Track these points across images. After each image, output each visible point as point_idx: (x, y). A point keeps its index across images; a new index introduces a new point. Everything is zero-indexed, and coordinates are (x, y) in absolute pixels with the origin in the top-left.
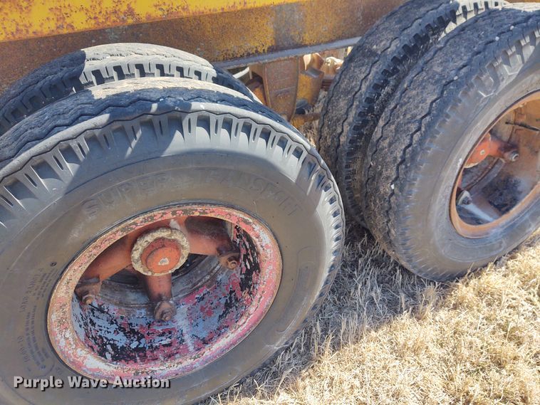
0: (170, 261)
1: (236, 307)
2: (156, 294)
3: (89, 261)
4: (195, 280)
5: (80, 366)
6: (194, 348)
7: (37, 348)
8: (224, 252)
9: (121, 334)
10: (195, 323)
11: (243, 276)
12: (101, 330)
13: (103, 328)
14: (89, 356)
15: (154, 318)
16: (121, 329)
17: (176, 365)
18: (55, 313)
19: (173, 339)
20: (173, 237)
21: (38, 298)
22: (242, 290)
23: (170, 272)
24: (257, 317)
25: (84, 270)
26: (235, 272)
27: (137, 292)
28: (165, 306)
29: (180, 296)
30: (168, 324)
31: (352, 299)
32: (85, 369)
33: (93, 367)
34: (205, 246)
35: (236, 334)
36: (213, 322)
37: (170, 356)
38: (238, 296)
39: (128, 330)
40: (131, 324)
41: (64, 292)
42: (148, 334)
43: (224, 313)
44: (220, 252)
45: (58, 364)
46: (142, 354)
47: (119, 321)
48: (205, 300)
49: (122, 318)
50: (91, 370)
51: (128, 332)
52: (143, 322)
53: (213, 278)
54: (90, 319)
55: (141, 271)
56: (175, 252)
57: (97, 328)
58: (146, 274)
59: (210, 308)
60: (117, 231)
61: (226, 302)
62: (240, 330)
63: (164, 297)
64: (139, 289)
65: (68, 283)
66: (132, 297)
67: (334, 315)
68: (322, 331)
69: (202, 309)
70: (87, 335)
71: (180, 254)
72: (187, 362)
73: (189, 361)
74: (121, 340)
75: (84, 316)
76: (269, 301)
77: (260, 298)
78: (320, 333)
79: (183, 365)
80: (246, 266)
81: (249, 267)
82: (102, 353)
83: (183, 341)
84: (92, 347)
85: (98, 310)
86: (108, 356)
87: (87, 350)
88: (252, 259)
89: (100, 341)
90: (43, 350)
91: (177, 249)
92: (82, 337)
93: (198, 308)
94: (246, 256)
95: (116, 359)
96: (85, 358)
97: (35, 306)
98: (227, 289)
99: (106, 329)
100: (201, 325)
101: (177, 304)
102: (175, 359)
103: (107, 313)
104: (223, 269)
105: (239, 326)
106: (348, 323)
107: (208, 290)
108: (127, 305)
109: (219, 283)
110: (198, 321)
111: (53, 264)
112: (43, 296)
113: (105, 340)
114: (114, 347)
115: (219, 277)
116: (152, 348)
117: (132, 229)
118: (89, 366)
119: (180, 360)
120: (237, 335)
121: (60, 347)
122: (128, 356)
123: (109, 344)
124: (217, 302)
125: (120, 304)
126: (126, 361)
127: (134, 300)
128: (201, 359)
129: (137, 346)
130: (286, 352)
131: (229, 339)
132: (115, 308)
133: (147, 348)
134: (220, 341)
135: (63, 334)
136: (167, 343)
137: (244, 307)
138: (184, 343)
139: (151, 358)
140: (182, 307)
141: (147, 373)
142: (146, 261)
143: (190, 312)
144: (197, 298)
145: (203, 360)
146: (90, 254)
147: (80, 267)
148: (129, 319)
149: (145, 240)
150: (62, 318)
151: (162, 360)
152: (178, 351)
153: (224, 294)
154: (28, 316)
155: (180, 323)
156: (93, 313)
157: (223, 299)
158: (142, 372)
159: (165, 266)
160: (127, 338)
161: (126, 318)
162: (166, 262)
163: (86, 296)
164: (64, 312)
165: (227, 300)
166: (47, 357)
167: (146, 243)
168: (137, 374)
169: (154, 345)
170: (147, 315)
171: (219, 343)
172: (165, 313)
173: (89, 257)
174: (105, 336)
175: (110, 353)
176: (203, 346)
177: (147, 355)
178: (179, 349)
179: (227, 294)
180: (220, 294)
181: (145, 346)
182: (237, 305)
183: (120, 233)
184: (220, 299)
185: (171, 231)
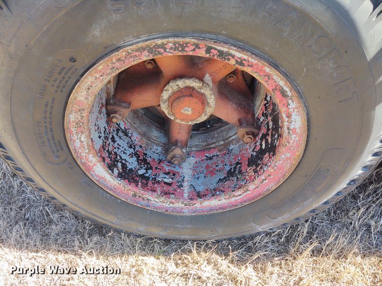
0: (192, 112)
1: (238, 178)
2: (174, 139)
3: (111, 73)
4: (210, 141)
5: (89, 169)
6: (189, 196)
7: (53, 138)
8: (244, 125)
9: (135, 158)
10: (197, 176)
11: (255, 154)
12: (118, 148)
13: (121, 148)
14: (98, 164)
15: (166, 157)
16: (136, 154)
17: (168, 203)
18: (74, 114)
19: (174, 181)
20: (202, 91)
21: (56, 91)
22: (249, 166)
23: (190, 123)
24: (253, 196)
25: (105, 81)
26: (248, 146)
27: (161, 132)
28: (177, 151)
29: (193, 149)
30: (175, 167)
31: (348, 218)
32: (93, 173)
33: (100, 175)
34: (229, 113)
35: (228, 201)
36: (213, 182)
37: (166, 194)
38: (243, 169)
39: (141, 158)
40: (146, 154)
41: (84, 96)
42: (156, 168)
43: (225, 178)
44: (240, 123)
45: (70, 160)
46: (145, 181)
47: (137, 148)
48: (213, 161)
49: (141, 147)
50: (98, 176)
51: (141, 160)
52: (156, 157)
53: (226, 145)
54: (113, 136)
55: (166, 112)
56: (199, 106)
57: (116, 145)
58: (169, 117)
59: (214, 169)
61: (230, 171)
62: (233, 199)
63: (179, 144)
65: (89, 89)
66: (155, 134)
67: (324, 224)
68: (308, 233)
69: (207, 167)
70: (103, 147)
71: (203, 110)
72: (179, 205)
73: (181, 205)
74: (132, 163)
75: (107, 130)
76: (272, 186)
77: (264, 180)
78: (305, 234)
79: (174, 205)
80: (261, 145)
81: (264, 147)
82: (111, 167)
83: (182, 186)
84: (104, 158)
85: (123, 132)
86: (116, 171)
87: (98, 159)
88: (270, 140)
89: (113, 157)
90: (59, 142)
91: (203, 103)
92: (98, 147)
93: (205, 165)
94: (264, 136)
95: (121, 176)
96: (95, 165)
97: (54, 99)
98: (235, 159)
99: (123, 150)
100: (202, 179)
101: (189, 154)
102: (169, 198)
103: (130, 138)
104: (238, 141)
105: (234, 196)
106: (338, 239)
107: (218, 153)
108: (149, 139)
109: (229, 152)
110: (200, 175)
111: (73, 60)
112: (62, 91)
113: (119, 158)
114: (124, 166)
115: (232, 147)
116: (155, 180)
117: (159, 53)
118: (97, 172)
119: (173, 201)
120: (229, 203)
121: (75, 146)
122: (133, 179)
123: (121, 162)
124: (222, 167)
125: (144, 135)
126: (129, 181)
127: (156, 137)
128: (191, 208)
129: (144, 174)
130: (267, 235)
131: (220, 203)
132: (138, 136)
133: (151, 179)
134: (212, 200)
135: (79, 136)
136: (168, 182)
137: (245, 181)
138: (181, 188)
139: (150, 188)
140: (192, 158)
141: (143, 198)
142: (172, 104)
143: (197, 165)
144: (206, 156)
145: (192, 210)
146: (114, 65)
147: (102, 76)
148: (146, 150)
149: (177, 84)
150: (79, 121)
151: (159, 194)
152: (175, 192)
153: (230, 162)
154: (47, 105)
155: (185, 171)
156: (118, 133)
157: (228, 166)
158: (140, 197)
159: (187, 115)
160: (138, 164)
161: (144, 149)
162: (188, 111)
163: (114, 115)
164: (82, 117)
165: (231, 168)
166: (62, 149)
167: (176, 87)
168: (135, 195)
169: (158, 179)
170: (161, 152)
171: (211, 202)
172: (175, 157)
173: (111, 69)
174: (120, 154)
175: (118, 170)
176: (196, 197)
177: (148, 184)
178: (176, 191)
179: (234, 164)
180: (227, 161)
181: (150, 176)
182: (239, 177)
183: (146, 53)
184: (226, 165)
185: (203, 84)
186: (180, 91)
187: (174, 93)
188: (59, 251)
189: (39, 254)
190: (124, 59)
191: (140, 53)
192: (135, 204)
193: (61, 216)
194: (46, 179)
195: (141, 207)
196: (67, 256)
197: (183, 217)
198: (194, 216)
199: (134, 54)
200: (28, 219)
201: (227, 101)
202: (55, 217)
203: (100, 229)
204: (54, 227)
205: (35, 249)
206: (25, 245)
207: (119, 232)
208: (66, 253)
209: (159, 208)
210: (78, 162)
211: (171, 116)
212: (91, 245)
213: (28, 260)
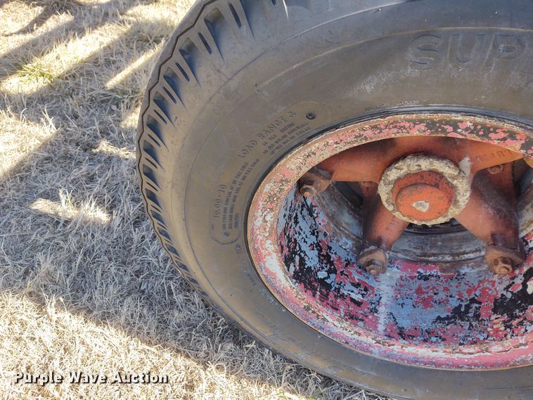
0: (429, 210)
1: (471, 325)
3: (353, 142)
4: (428, 250)
5: (260, 260)
6: (385, 331)
7: (232, 209)
8: (500, 245)
9: (316, 252)
10: (401, 301)
11: (509, 295)
12: (299, 234)
13: (302, 233)
14: (274, 255)
15: (358, 258)
16: (317, 246)
17: (352, 332)
18: (271, 184)
19: (365, 300)
20: (455, 182)
21: (266, 151)
22: (495, 311)
24: (493, 360)
25: (339, 151)
26: (496, 278)
27: (354, 217)
28: (380, 256)
29: (400, 255)
30: (368, 278)
32: (262, 265)
33: (271, 269)
34: (478, 220)
35: (448, 356)
36: (426, 319)
37: (352, 318)
38: (483, 314)
39: (324, 252)
40: (330, 248)
41: (296, 164)
42: (342, 273)
43: (447, 318)
45: (241, 241)
46: (324, 291)
47: (321, 237)
48: (429, 283)
49: (325, 235)
50: (267, 270)
51: (323, 255)
52: (343, 255)
53: (456, 264)
54: (296, 214)
55: (384, 197)
57: (297, 229)
58: (386, 205)
59: (431, 297)
60: (421, 121)
61: (458, 308)
62: (456, 356)
63: (384, 245)
64: (359, 214)
65: (309, 156)
66: (347, 219)
69: (419, 291)
70: (285, 230)
71: (446, 209)
72: (367, 339)
73: (370, 340)
74: (312, 260)
75: (293, 207)
77: (522, 344)
79: (360, 338)
80: (525, 285)
81: (530, 291)
82: (288, 261)
83: (376, 311)
84: (282, 247)
85: (308, 209)
86: (292, 269)
87: (277, 248)
89: (292, 245)
90: (237, 216)
91: (450, 201)
92: (280, 230)
93: (415, 286)
95: (297, 277)
96: (269, 254)
97: (258, 160)
98: (469, 292)
99: (304, 236)
100: (408, 309)
101: (391, 262)
102: (356, 325)
103: (314, 219)
105: (460, 352)
107: (439, 274)
108: (337, 225)
109: (460, 277)
110: (406, 301)
111: (311, 116)
112: (273, 152)
113: (298, 248)
114: (302, 261)
115: (465, 270)
116: (339, 292)
117: (444, 131)
118: (268, 265)
119: (361, 332)
120: (448, 359)
121: (254, 225)
122: (310, 283)
123: (300, 256)
124: (444, 297)
125: (332, 218)
126: (305, 286)
127: (347, 224)
128: (383, 348)
129: (325, 278)
131: (434, 355)
132: (325, 219)
133: (333, 289)
134: (422, 348)
135: (265, 213)
136: (356, 299)
137: (485, 335)
138: (375, 314)
139: (331, 303)
140: (395, 269)
141: (318, 316)
142: (401, 190)
143: (402, 283)
144: (419, 272)
145: (385, 351)
146: (362, 132)
147: (337, 143)
148: (331, 242)
149: (418, 163)
150: (275, 194)
151: (342, 315)
152: (365, 319)
153: (460, 294)
154: (244, 167)
155: (383, 287)
156: (302, 210)
157: (455, 299)
158: (314, 312)
159: (420, 212)
160: (319, 261)
161: (329, 238)
162: (424, 207)
163: (309, 187)
164: (281, 190)
165: (461, 306)
166: (236, 226)
167: (417, 167)
168: (307, 309)
169: (342, 291)
170: (351, 250)
171: (419, 350)
172: (374, 264)
173: (356, 137)
174: (300, 242)
175: (295, 266)
176: (396, 335)
177: (329, 297)
178: (366, 316)
179: (466, 299)
180: (454, 291)
181: (332, 284)
182: (474, 323)
183: (422, 127)
184: (451, 296)
185: (459, 173)
186: (420, 174)
187: (408, 175)
188: (178, 351)
189: (153, 349)
190: (382, 126)
191: (412, 125)
192: (305, 322)
193: (186, 300)
194: (199, 259)
195: (313, 327)
196: (188, 362)
197: (368, 358)
198: (386, 361)
199: (402, 124)
200: (143, 292)
201: (481, 201)
202: (179, 298)
203: (236, 334)
204: (176, 313)
205: (147, 339)
206: (136, 329)
207: (261, 345)
208: (187, 356)
209: (336, 335)
210: (251, 248)
211: (389, 205)
212: (222, 355)
213: (136, 352)
